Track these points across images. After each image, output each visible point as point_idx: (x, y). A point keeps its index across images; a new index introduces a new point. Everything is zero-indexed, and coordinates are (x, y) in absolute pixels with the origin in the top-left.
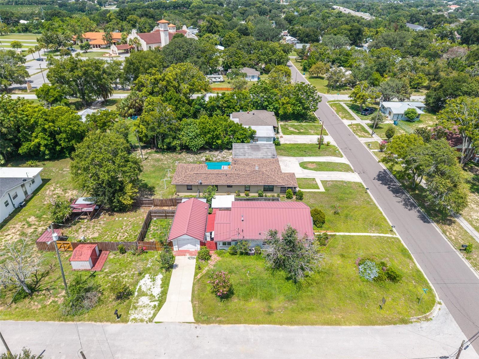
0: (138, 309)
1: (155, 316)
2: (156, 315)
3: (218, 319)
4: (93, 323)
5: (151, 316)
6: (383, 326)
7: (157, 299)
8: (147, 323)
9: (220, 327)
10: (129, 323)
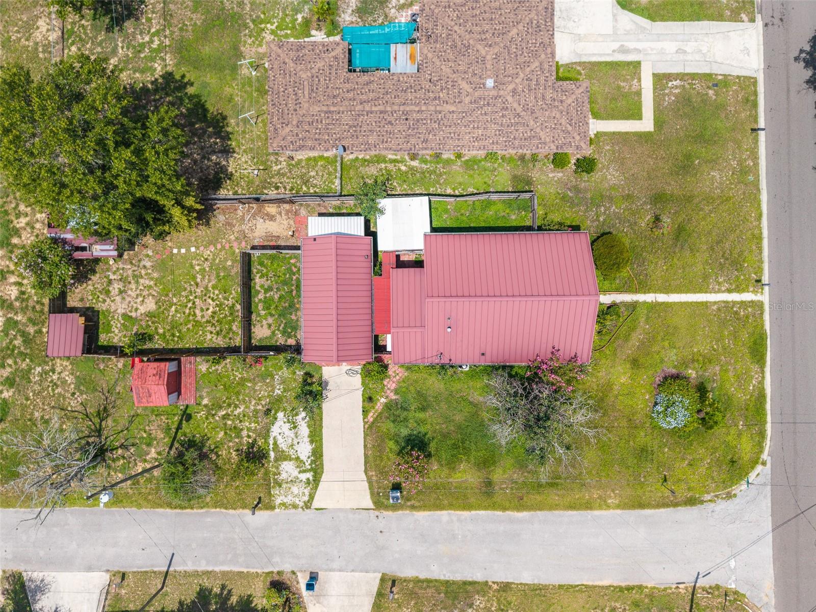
0: (284, 486)
1: (313, 499)
2: (314, 497)
3: (409, 503)
4: (223, 510)
5: (306, 498)
6: (657, 510)
7: (309, 467)
8: (303, 509)
9: (413, 515)
10: (277, 510)
